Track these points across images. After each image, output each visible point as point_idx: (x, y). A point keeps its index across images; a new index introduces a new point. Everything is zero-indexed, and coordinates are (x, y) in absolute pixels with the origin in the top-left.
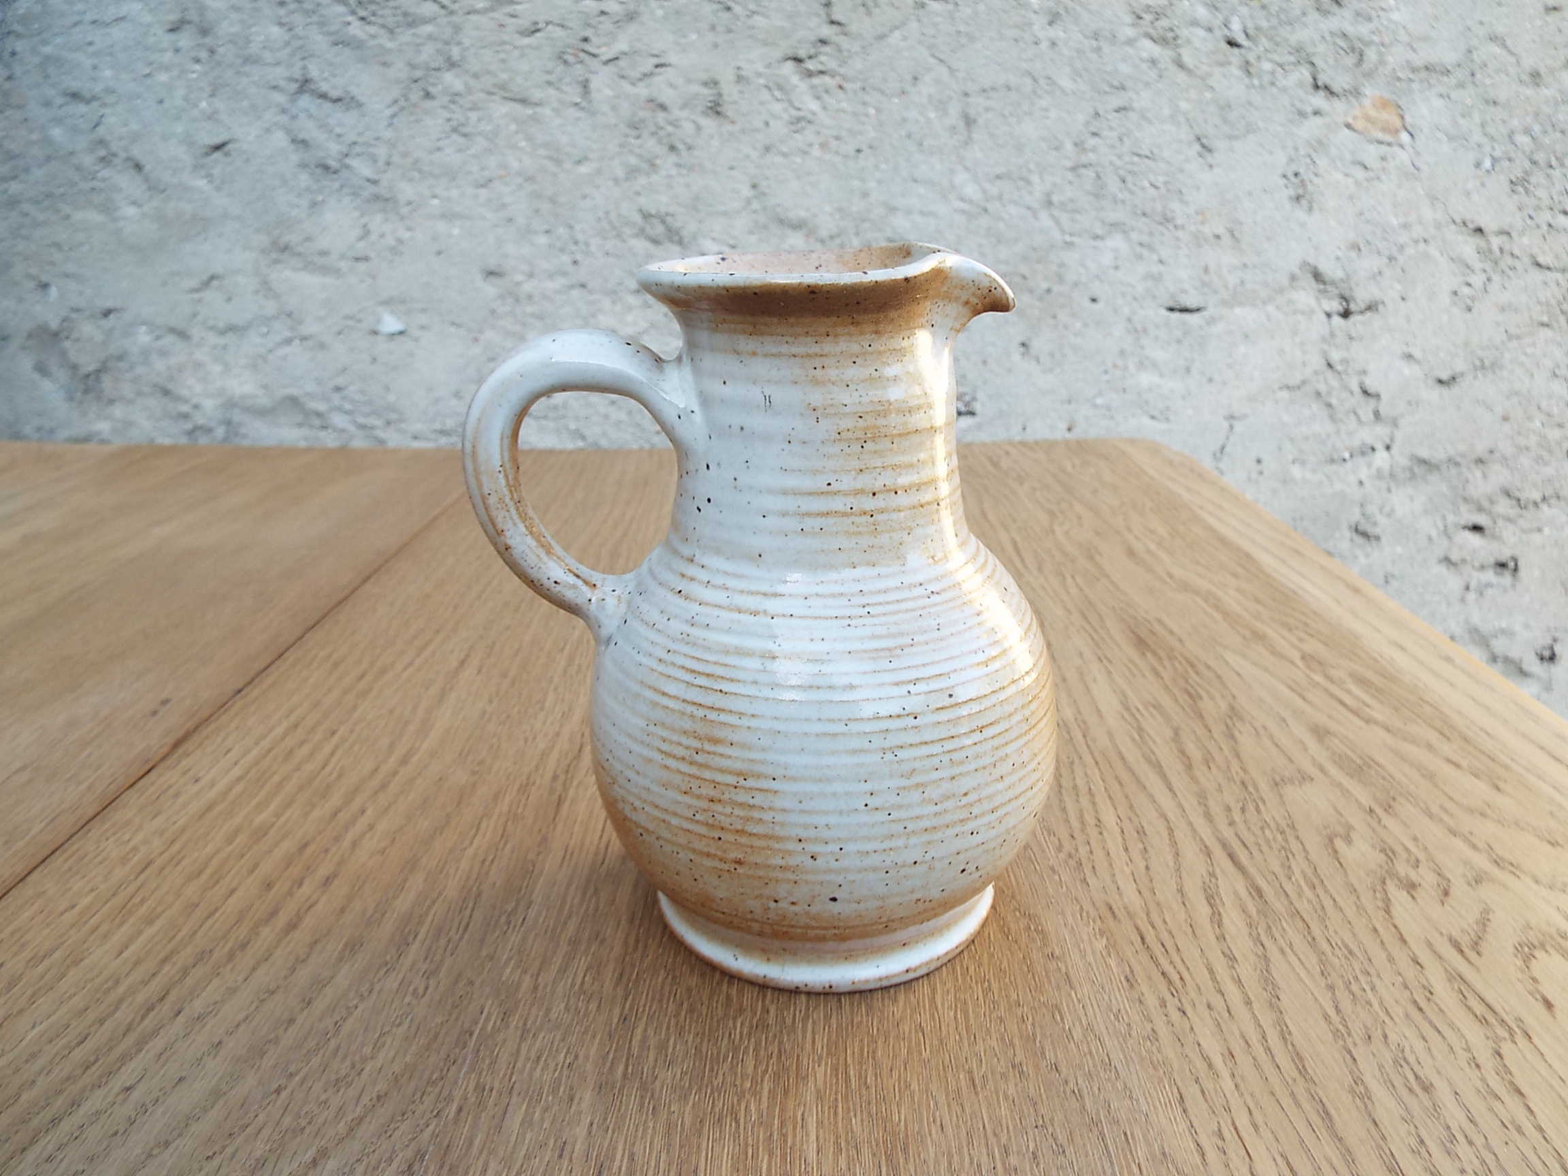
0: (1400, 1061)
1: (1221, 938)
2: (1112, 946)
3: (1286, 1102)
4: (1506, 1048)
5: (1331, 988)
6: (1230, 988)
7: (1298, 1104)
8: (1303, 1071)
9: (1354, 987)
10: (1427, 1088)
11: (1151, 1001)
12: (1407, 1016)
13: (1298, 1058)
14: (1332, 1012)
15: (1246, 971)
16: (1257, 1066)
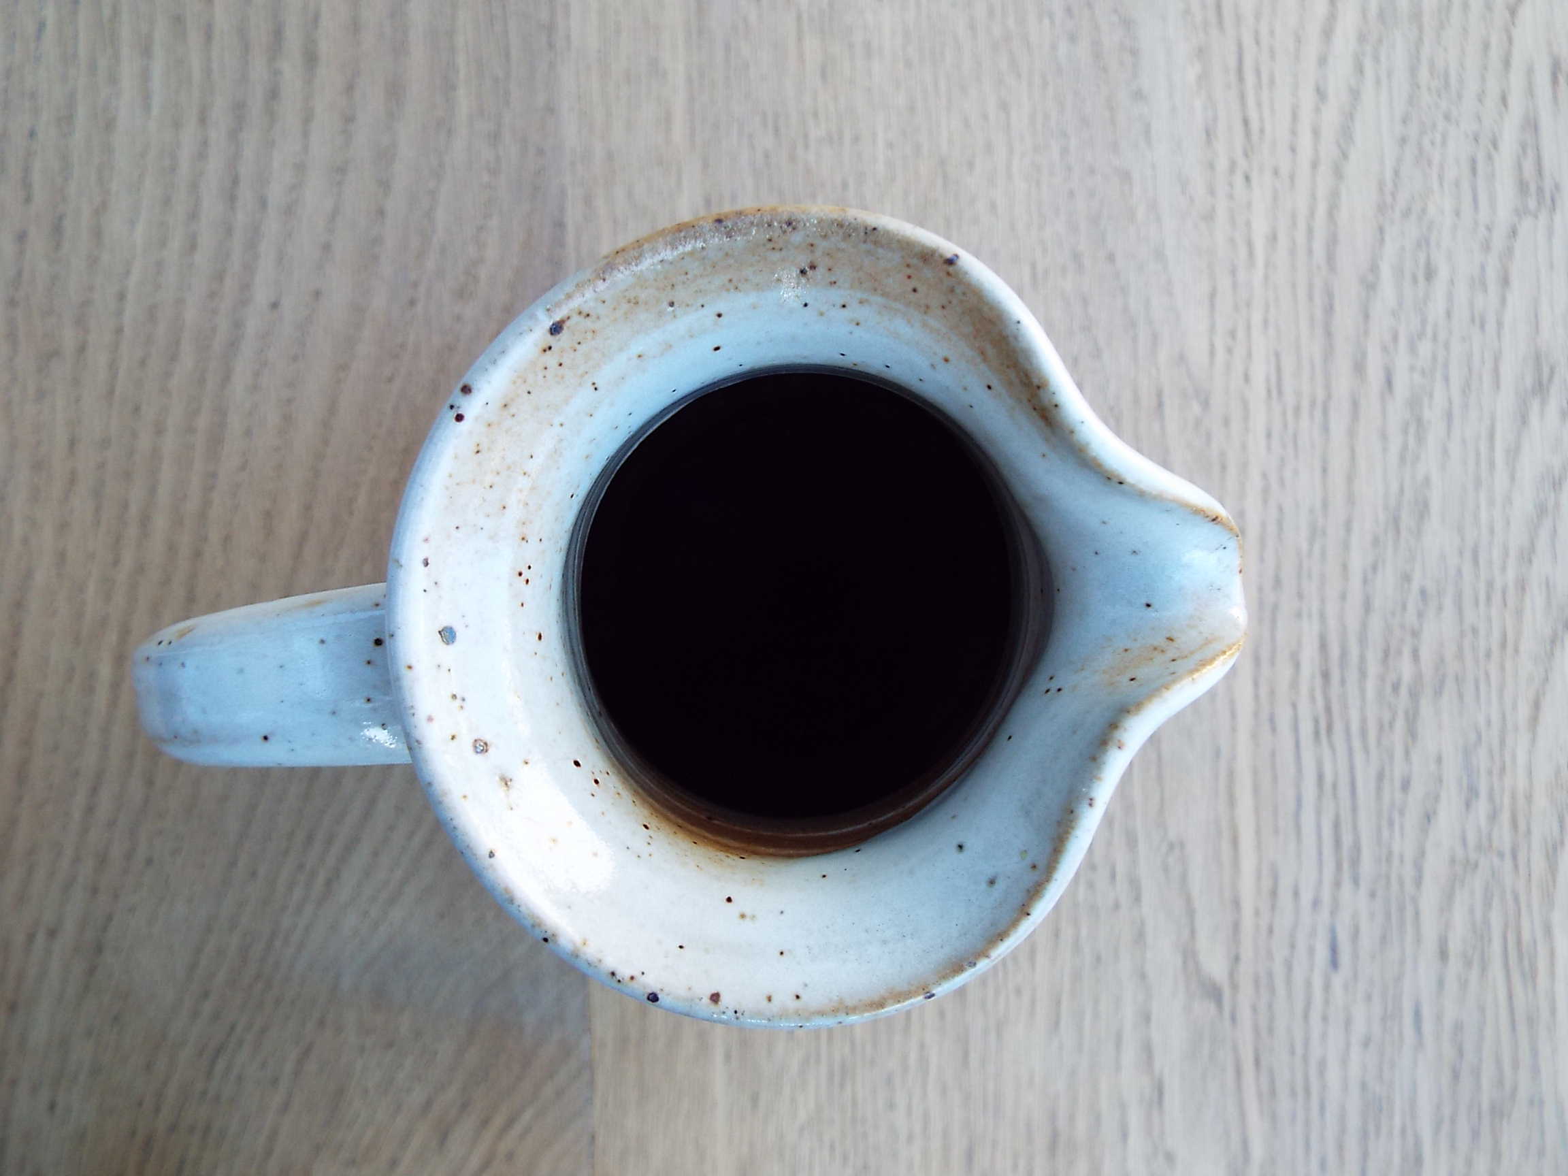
0: (1423, 242)
1: (1323, 61)
2: (1204, 78)
3: (1302, 292)
4: (1526, 225)
5: (1403, 141)
6: (1305, 140)
7: (1311, 298)
8: (1331, 258)
9: (1426, 142)
10: (1430, 274)
11: (1222, 164)
12: (1457, 184)
13: (1332, 242)
14: (1389, 175)
15: (1331, 116)
16: (1293, 252)
